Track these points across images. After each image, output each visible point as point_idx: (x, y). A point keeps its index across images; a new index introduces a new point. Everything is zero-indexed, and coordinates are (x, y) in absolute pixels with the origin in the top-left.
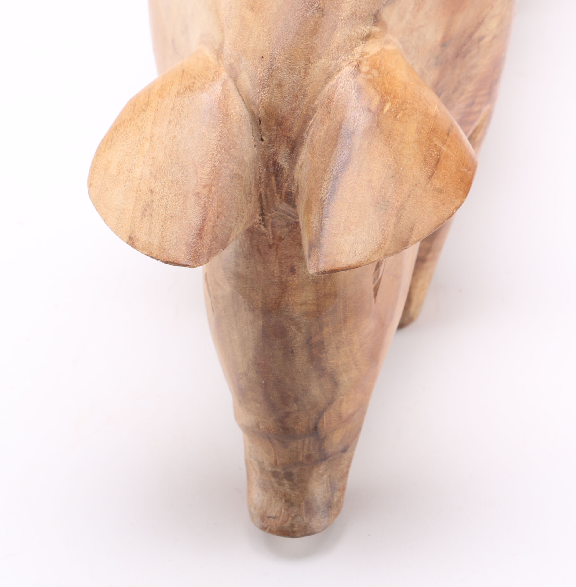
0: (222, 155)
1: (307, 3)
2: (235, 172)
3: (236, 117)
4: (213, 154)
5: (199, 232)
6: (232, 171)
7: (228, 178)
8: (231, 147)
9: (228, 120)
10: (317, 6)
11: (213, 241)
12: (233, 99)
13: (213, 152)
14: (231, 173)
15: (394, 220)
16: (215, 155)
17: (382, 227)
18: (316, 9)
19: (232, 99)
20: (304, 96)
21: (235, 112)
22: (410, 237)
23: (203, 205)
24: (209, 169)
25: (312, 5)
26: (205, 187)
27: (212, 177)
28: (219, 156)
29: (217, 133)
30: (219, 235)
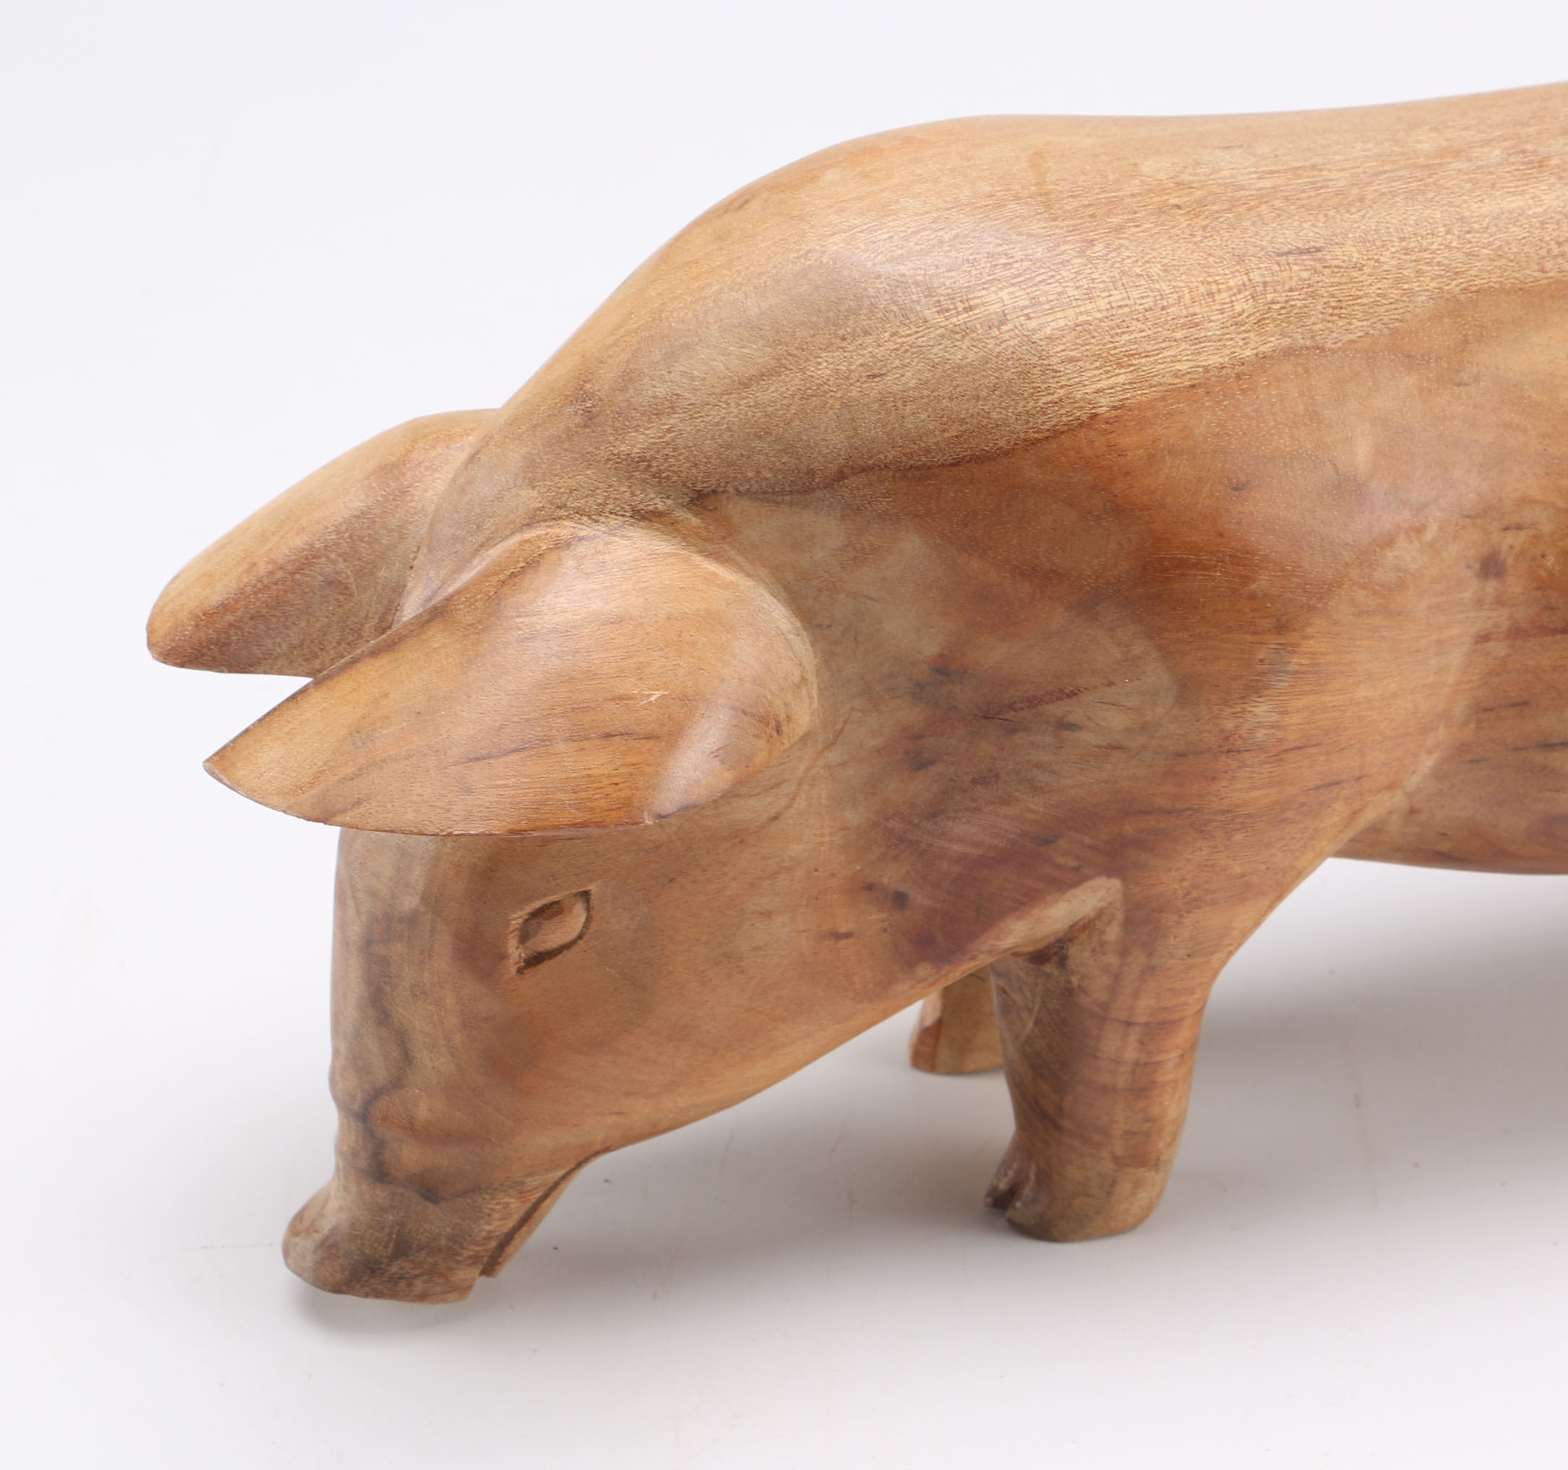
0: (338, 539)
1: (581, 392)
2: (341, 579)
3: (413, 504)
4: (327, 528)
5: (200, 614)
6: (337, 573)
7: (321, 578)
8: (366, 539)
9: (398, 498)
10: (588, 405)
11: (214, 644)
12: (438, 478)
13: (329, 525)
14: (333, 575)
15: (349, 771)
16: (328, 531)
17: (325, 768)
18: (583, 410)
19: (436, 476)
20: (478, 527)
21: (419, 496)
22: (344, 811)
23: (242, 585)
24: (300, 544)
25: (584, 401)
26: (272, 561)
27: (293, 557)
28: (333, 537)
29: (361, 504)
30: (233, 645)
